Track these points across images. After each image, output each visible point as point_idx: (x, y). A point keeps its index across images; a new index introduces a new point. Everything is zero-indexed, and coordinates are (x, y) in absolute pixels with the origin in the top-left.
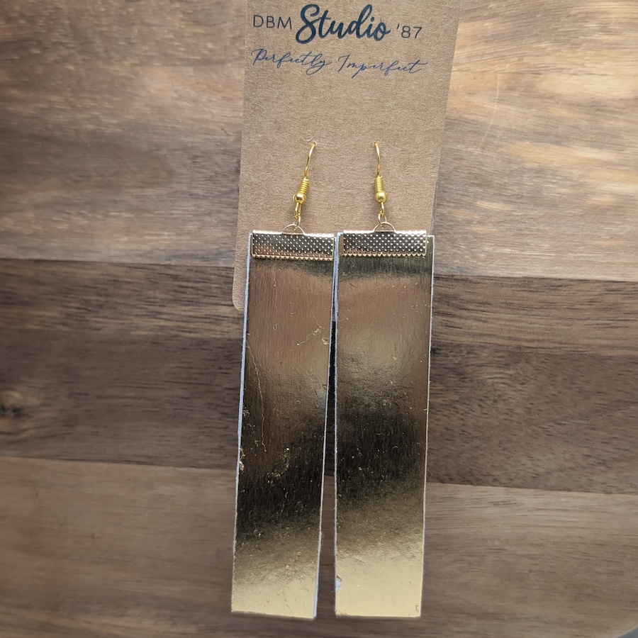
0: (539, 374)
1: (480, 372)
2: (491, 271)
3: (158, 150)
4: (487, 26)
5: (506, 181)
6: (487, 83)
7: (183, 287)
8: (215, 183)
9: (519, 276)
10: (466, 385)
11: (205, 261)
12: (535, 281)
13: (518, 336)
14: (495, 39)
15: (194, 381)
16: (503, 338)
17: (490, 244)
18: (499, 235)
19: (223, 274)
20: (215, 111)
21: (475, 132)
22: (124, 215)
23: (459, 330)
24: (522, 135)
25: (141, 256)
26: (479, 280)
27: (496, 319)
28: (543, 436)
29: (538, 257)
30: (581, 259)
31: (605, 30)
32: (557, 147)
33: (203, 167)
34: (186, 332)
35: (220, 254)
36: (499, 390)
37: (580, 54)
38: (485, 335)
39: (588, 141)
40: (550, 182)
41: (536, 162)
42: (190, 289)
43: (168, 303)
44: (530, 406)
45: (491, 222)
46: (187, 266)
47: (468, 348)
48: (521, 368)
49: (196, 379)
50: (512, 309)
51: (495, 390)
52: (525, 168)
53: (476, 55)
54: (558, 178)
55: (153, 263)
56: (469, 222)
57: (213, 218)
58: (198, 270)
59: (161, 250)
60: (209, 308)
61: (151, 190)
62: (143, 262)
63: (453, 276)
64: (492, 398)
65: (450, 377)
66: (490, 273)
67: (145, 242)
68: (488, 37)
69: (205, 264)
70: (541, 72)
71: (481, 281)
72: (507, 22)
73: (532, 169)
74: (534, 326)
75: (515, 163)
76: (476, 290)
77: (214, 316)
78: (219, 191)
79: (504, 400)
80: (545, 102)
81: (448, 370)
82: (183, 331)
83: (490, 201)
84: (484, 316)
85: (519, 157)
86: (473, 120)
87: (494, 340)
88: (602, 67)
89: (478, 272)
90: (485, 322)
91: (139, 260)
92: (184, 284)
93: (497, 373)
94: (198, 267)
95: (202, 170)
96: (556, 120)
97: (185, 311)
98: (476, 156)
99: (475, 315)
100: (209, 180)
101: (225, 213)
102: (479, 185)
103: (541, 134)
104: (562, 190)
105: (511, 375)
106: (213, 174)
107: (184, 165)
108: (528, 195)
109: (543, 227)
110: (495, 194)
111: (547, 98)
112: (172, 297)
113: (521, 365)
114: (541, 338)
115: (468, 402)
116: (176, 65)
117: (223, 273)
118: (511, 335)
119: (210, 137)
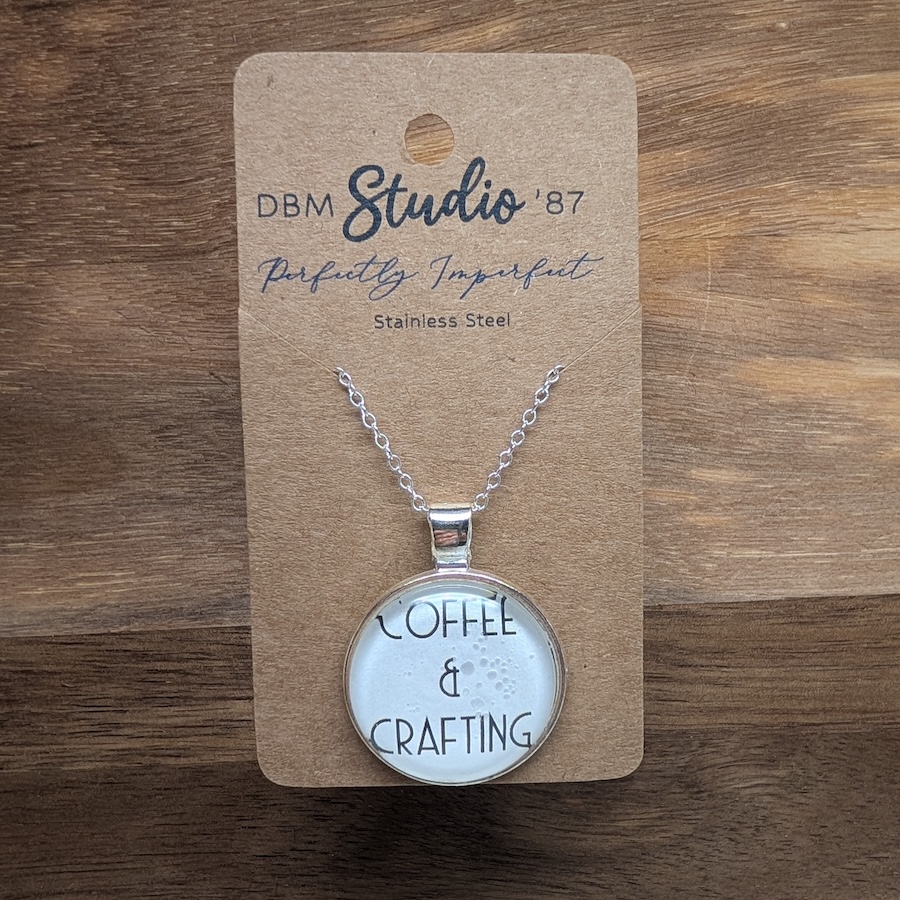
0: (830, 770)
1: (727, 778)
2: (727, 593)
3: (92, 420)
4: (681, 157)
5: (740, 429)
6: (689, 257)
7: (157, 672)
8: (203, 473)
9: (778, 597)
10: (703, 804)
11: (196, 619)
12: (807, 604)
13: (788, 705)
14: (697, 179)
15: (193, 850)
16: (761, 712)
17: (723, 544)
18: (737, 527)
19: (232, 641)
20: (195, 342)
21: (676, 347)
22: (35, 546)
23: (682, 704)
24: (759, 347)
25: (72, 620)
26: (708, 611)
27: (746, 679)
28: (851, 883)
29: (808, 561)
30: (884, 558)
31: (887, 150)
32: (823, 362)
33: (180, 446)
34: (171, 756)
35: (225, 603)
36: (765, 808)
37: (848, 195)
38: (730, 709)
39: (876, 348)
40: (818, 427)
41: (789, 393)
42: (171, 675)
43: (130, 705)
44: (821, 831)
45: (720, 505)
46: (164, 632)
47: (702, 737)
48: (799, 764)
49: (195, 845)
50: (773, 658)
51: (757, 809)
52: (772, 405)
53: (665, 210)
54: (830, 417)
55: (95, 632)
56: (681, 508)
57: (206, 538)
58: (184, 636)
59: (110, 606)
60: (210, 707)
61: (84, 494)
62: (76, 632)
63: (661, 607)
64: (753, 825)
65: (674, 793)
66: (727, 596)
67: (78, 594)
68: (685, 177)
69: (197, 625)
70: (784, 232)
71: (713, 612)
72: (716, 147)
73: (783, 405)
74: (814, 684)
75: (753, 396)
76: (704, 630)
77: (222, 720)
78: (212, 488)
79: (774, 826)
80: (796, 285)
81: (668, 781)
82: (163, 756)
83: (715, 467)
84: (725, 675)
85: (758, 386)
86: (671, 326)
87: (746, 718)
88: (890, 215)
89: (705, 598)
90: (726, 686)
91: (66, 629)
92: (159, 665)
93: (757, 777)
94: (182, 631)
95: (179, 451)
96: (818, 316)
97: (165, 717)
98: (682, 389)
99: (707, 674)
100: (193, 468)
101: (228, 527)
102: (692, 441)
103: (793, 341)
104: (839, 439)
105: (782, 779)
106: (201, 456)
107: (144, 445)
108: (782, 451)
109: (813, 506)
110: (722, 454)
111: (799, 277)
112: (137, 694)
113: (798, 758)
114: (828, 705)
115: (709, 836)
116: (113, 261)
117: (234, 638)
118: (776, 705)
119: (188, 389)
